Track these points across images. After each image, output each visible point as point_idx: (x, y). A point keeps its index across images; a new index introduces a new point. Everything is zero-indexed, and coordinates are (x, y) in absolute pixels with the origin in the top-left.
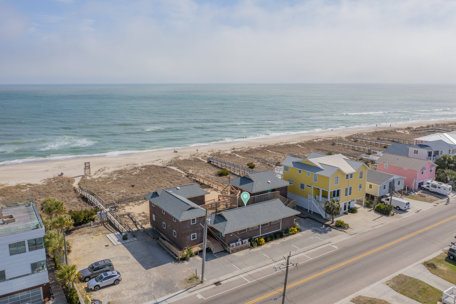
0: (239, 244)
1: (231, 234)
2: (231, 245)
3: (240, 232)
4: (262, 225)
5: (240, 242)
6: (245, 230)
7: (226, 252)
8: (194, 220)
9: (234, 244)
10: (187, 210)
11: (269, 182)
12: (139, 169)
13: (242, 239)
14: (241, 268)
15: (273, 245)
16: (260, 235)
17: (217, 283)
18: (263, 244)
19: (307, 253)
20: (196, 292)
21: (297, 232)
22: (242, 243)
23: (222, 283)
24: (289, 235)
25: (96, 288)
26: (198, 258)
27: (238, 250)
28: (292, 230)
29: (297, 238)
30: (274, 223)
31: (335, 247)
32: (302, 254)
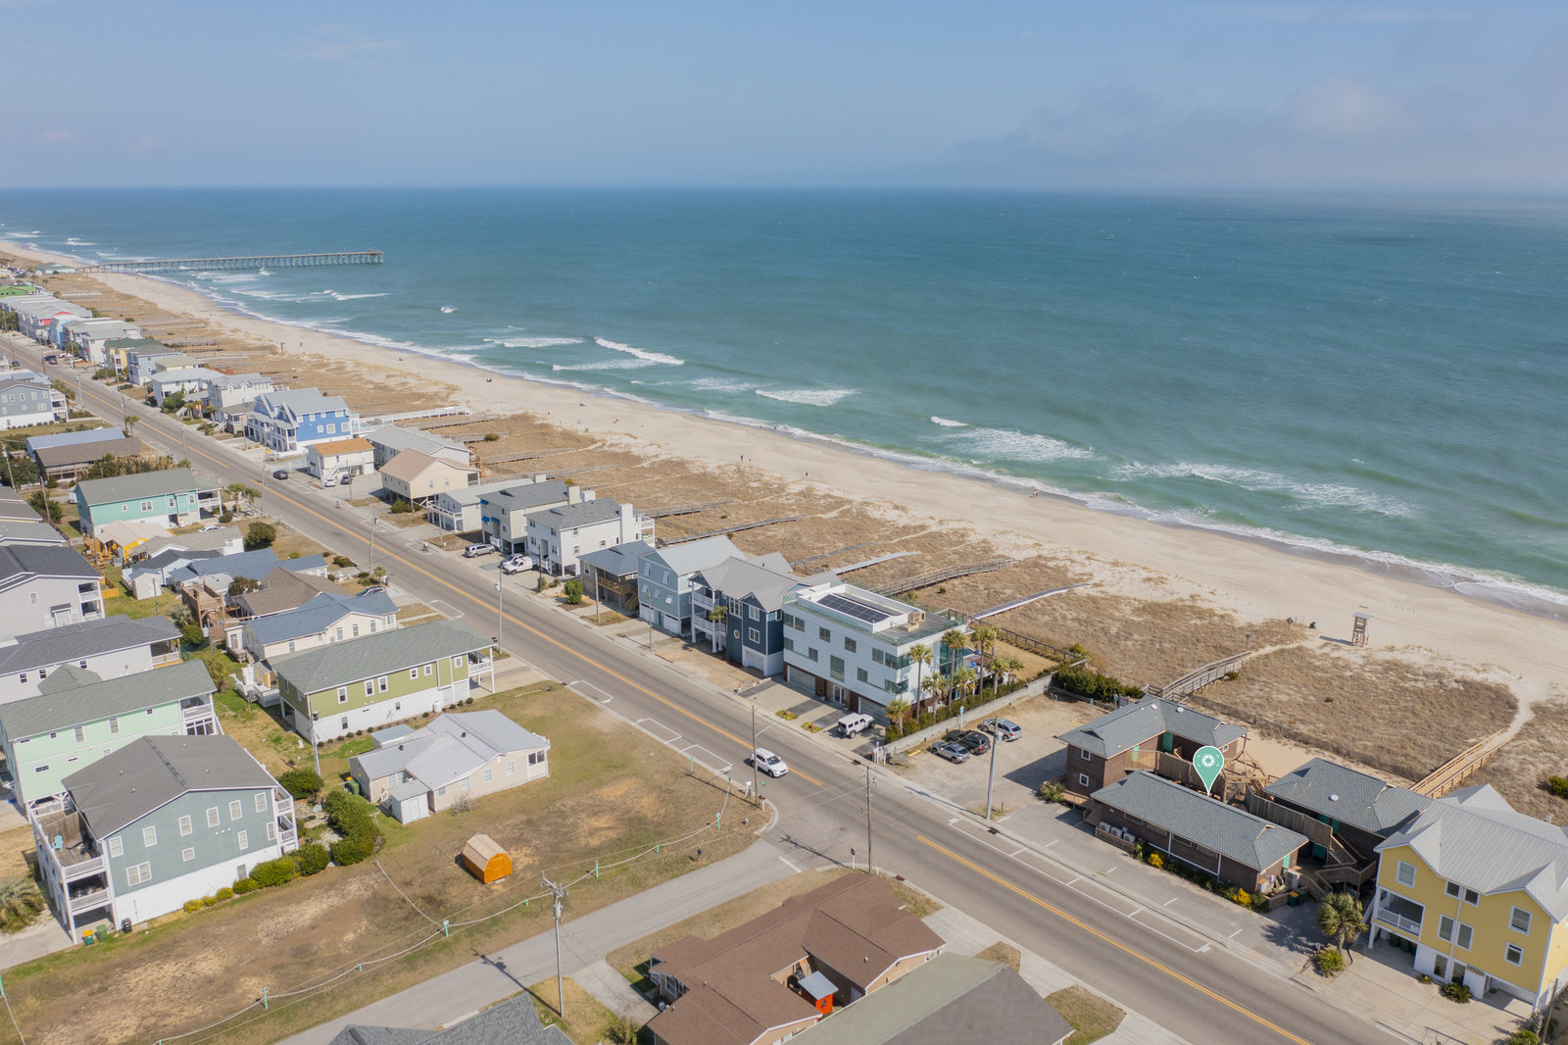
0: (1115, 833)
1: (1113, 808)
2: (1101, 824)
3: (1128, 816)
4: (1176, 837)
5: (1119, 832)
6: (1140, 820)
7: (1090, 829)
8: (1086, 753)
9: (1108, 827)
11: (1335, 797)
12: (1445, 681)
13: (1130, 832)
14: (1052, 848)
15: (1164, 878)
16: (1169, 852)
17: (993, 831)
18: (1155, 866)
19: (1154, 914)
20: (963, 818)
21: (1247, 906)
22: (1122, 837)
23: (997, 835)
24: (1222, 895)
25: (933, 750)
26: (1064, 810)
27: (1110, 841)
28: (1237, 893)
29: (1220, 905)
30: (1203, 851)
31: (1205, 949)
32: (1144, 908)
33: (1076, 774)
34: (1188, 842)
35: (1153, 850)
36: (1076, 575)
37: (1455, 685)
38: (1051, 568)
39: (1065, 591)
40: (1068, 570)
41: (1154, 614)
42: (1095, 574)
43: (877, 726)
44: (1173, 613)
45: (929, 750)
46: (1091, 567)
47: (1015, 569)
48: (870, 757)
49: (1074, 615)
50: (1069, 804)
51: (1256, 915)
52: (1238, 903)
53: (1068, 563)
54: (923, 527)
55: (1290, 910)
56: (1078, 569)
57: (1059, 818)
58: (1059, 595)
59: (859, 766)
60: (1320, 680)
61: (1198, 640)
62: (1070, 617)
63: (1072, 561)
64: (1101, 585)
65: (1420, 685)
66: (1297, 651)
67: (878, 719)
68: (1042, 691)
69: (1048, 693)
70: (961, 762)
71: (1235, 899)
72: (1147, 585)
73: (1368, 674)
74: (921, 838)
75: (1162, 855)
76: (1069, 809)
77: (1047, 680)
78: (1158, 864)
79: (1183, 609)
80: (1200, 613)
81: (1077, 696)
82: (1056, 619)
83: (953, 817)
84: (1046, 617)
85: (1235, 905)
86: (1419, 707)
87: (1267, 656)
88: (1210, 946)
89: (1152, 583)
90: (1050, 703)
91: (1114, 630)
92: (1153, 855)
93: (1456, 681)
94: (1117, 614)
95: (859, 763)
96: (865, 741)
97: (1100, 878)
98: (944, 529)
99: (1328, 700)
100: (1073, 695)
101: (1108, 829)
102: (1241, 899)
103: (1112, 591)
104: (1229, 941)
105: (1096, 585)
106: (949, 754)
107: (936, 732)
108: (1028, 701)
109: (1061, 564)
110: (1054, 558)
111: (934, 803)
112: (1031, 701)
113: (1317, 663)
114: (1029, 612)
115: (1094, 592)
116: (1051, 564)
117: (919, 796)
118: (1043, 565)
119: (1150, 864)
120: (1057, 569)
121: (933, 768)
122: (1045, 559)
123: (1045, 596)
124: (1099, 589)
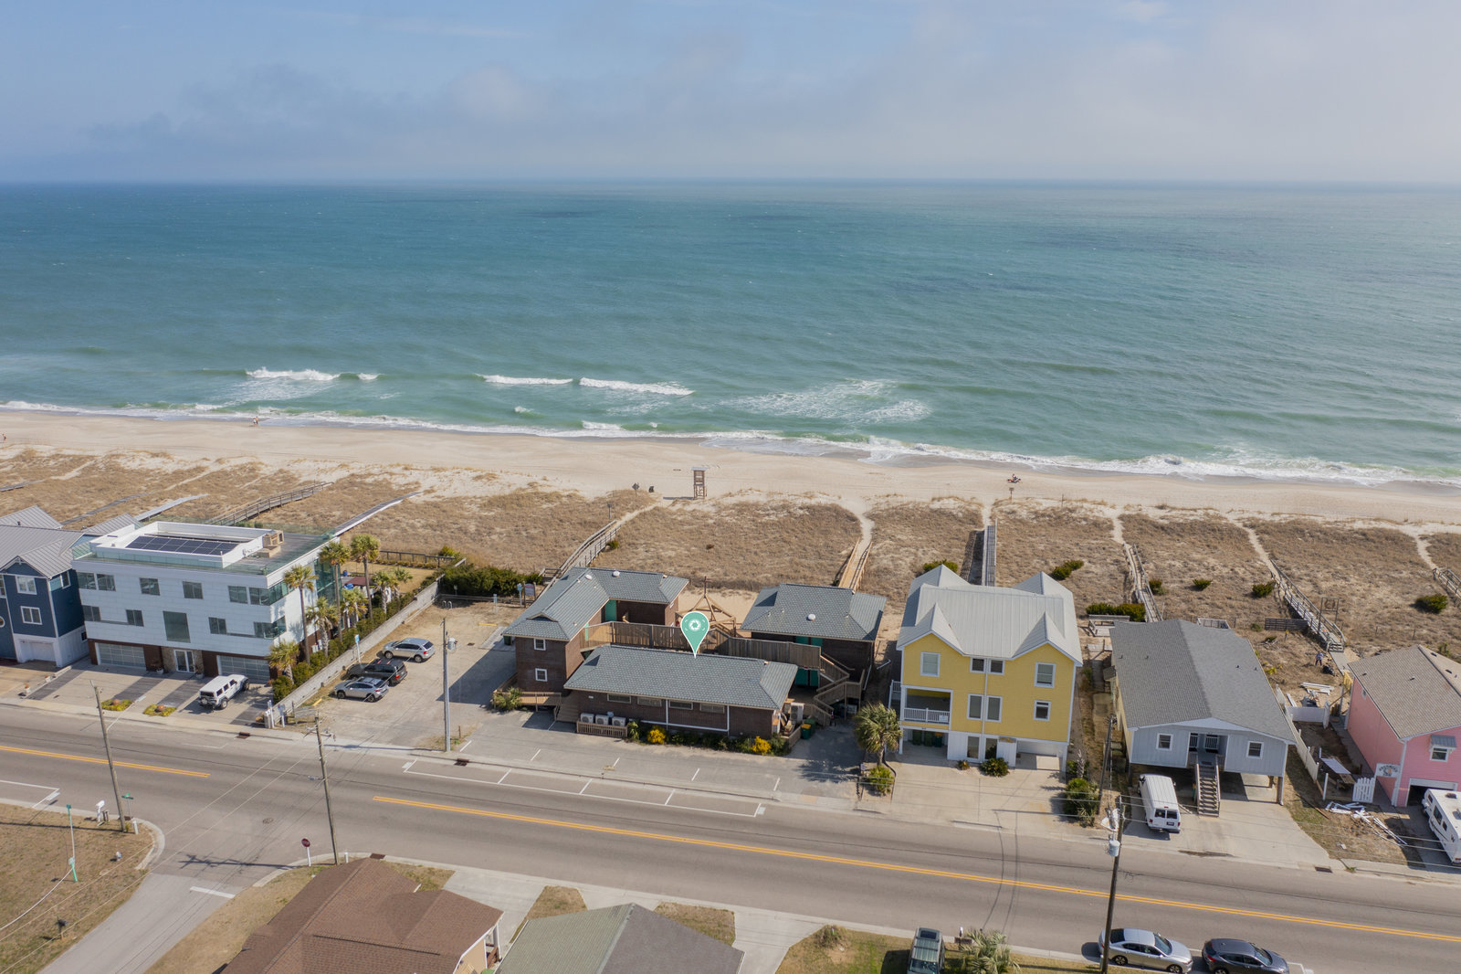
0: (601, 721)
1: (591, 693)
2: (582, 716)
3: (613, 697)
4: (673, 703)
5: (605, 719)
6: (626, 698)
7: (571, 726)
8: (540, 642)
9: (590, 717)
10: (534, 619)
11: (812, 617)
12: (792, 510)
13: (617, 715)
14: (539, 759)
15: (672, 753)
16: (667, 724)
17: (461, 762)
18: (658, 743)
19: (688, 793)
20: (417, 759)
21: (768, 753)
22: (610, 723)
23: (468, 765)
24: (739, 750)
25: (340, 694)
26: (526, 716)
27: (596, 732)
28: (753, 743)
29: (744, 762)
30: (708, 710)
31: (760, 811)
32: (674, 790)
33: (530, 671)
34: (688, 705)
35: (650, 727)
36: (401, 486)
37: (801, 512)
38: (371, 484)
39: (399, 502)
40: (390, 483)
41: (504, 506)
42: (420, 481)
43: (251, 686)
44: (522, 502)
45: (332, 695)
46: (412, 477)
47: (330, 492)
48: (262, 724)
49: (423, 522)
50: (530, 708)
51: (782, 760)
52: (759, 753)
53: (388, 477)
54: (199, 469)
55: (807, 743)
56: (402, 481)
57: (527, 725)
58: (395, 507)
59: (249, 738)
60: (691, 532)
61: (561, 521)
62: (419, 525)
63: (391, 474)
64: (433, 491)
65: (773, 518)
66: (657, 512)
67: (252, 677)
68: (430, 602)
69: (438, 602)
70: (380, 697)
71: (755, 749)
72: (479, 483)
73: (727, 518)
74: (379, 798)
75: (661, 728)
76: (532, 713)
77: (433, 588)
78: (659, 740)
79: (529, 497)
80: (547, 498)
81: (471, 598)
82: (404, 530)
83: (405, 761)
84: (393, 531)
85: (756, 756)
86: (785, 535)
87: (633, 521)
88: (762, 806)
89: (484, 480)
90: (444, 612)
91: (472, 528)
92: (652, 732)
93: (801, 508)
94: (467, 513)
95: (248, 735)
96: (243, 707)
97: (607, 775)
98: (226, 467)
99: (709, 547)
100: (466, 598)
101: (591, 720)
102: (761, 748)
103: (448, 494)
104: (779, 795)
105: (427, 492)
106: (362, 692)
107: (332, 673)
108: (421, 615)
109: (381, 478)
110: (370, 474)
111: (372, 752)
112: (423, 615)
113: (679, 518)
114: (370, 529)
115: (429, 498)
116: (369, 480)
117: (348, 750)
118: (361, 483)
119: (651, 743)
120: (377, 484)
121: (347, 715)
122: (361, 476)
123: (382, 510)
124: (433, 494)
